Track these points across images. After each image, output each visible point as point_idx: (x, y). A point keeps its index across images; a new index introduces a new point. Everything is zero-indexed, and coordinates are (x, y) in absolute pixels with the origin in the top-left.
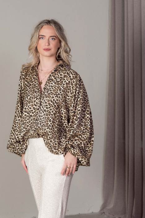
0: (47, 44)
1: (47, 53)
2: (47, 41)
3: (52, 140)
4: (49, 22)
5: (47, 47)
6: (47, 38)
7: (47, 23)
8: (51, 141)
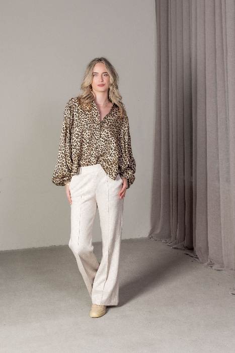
0: (101, 80)
1: (102, 89)
2: (100, 77)
3: (114, 165)
4: (100, 60)
5: (101, 83)
6: (100, 75)
7: (98, 61)
8: (112, 166)
